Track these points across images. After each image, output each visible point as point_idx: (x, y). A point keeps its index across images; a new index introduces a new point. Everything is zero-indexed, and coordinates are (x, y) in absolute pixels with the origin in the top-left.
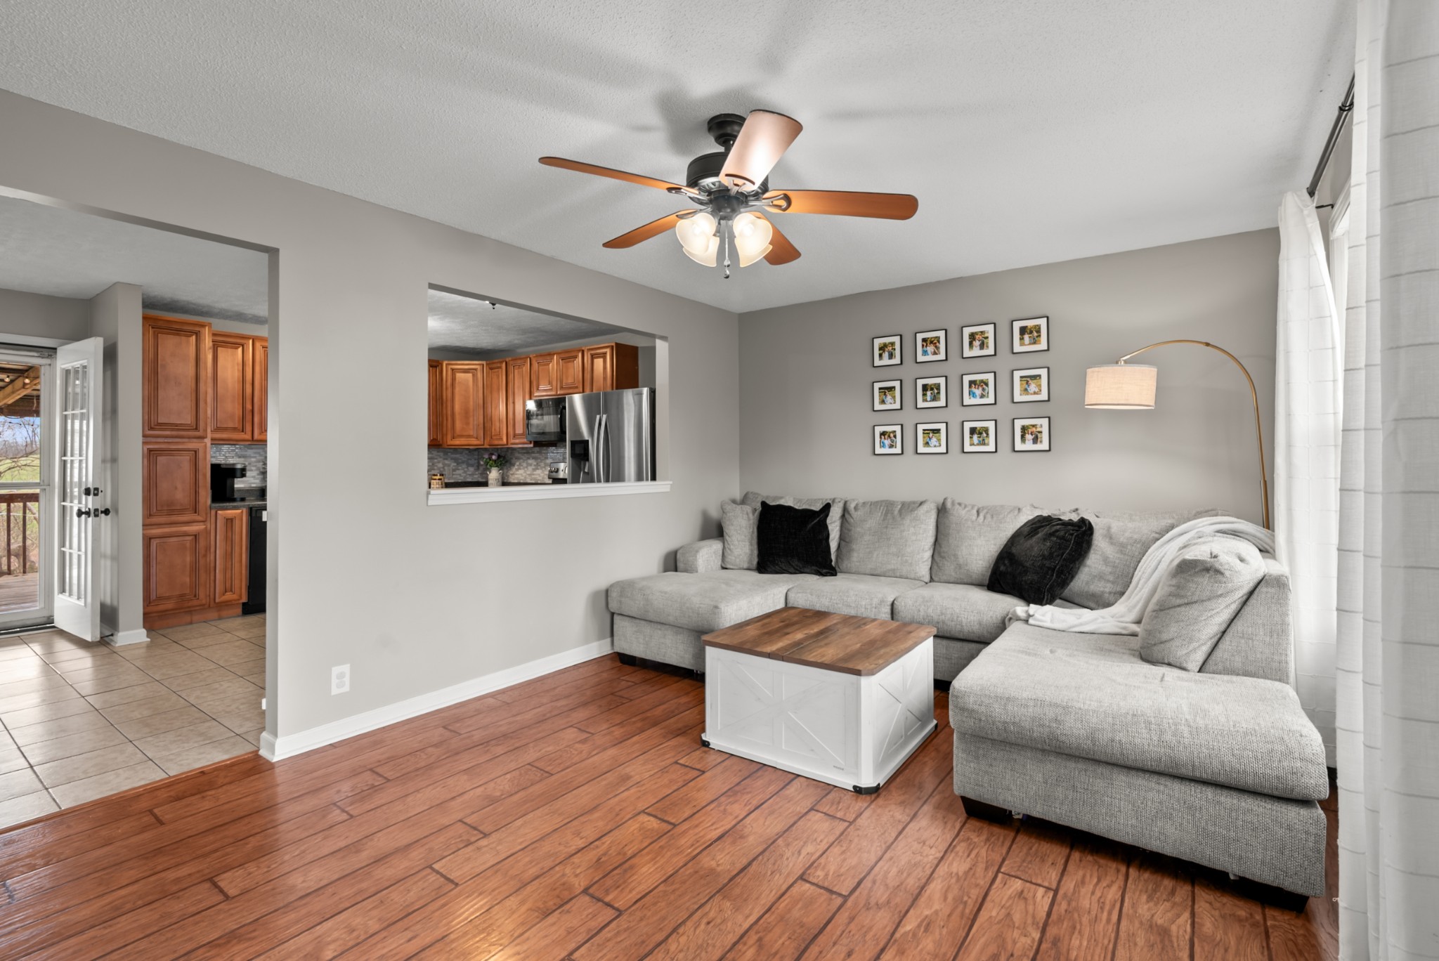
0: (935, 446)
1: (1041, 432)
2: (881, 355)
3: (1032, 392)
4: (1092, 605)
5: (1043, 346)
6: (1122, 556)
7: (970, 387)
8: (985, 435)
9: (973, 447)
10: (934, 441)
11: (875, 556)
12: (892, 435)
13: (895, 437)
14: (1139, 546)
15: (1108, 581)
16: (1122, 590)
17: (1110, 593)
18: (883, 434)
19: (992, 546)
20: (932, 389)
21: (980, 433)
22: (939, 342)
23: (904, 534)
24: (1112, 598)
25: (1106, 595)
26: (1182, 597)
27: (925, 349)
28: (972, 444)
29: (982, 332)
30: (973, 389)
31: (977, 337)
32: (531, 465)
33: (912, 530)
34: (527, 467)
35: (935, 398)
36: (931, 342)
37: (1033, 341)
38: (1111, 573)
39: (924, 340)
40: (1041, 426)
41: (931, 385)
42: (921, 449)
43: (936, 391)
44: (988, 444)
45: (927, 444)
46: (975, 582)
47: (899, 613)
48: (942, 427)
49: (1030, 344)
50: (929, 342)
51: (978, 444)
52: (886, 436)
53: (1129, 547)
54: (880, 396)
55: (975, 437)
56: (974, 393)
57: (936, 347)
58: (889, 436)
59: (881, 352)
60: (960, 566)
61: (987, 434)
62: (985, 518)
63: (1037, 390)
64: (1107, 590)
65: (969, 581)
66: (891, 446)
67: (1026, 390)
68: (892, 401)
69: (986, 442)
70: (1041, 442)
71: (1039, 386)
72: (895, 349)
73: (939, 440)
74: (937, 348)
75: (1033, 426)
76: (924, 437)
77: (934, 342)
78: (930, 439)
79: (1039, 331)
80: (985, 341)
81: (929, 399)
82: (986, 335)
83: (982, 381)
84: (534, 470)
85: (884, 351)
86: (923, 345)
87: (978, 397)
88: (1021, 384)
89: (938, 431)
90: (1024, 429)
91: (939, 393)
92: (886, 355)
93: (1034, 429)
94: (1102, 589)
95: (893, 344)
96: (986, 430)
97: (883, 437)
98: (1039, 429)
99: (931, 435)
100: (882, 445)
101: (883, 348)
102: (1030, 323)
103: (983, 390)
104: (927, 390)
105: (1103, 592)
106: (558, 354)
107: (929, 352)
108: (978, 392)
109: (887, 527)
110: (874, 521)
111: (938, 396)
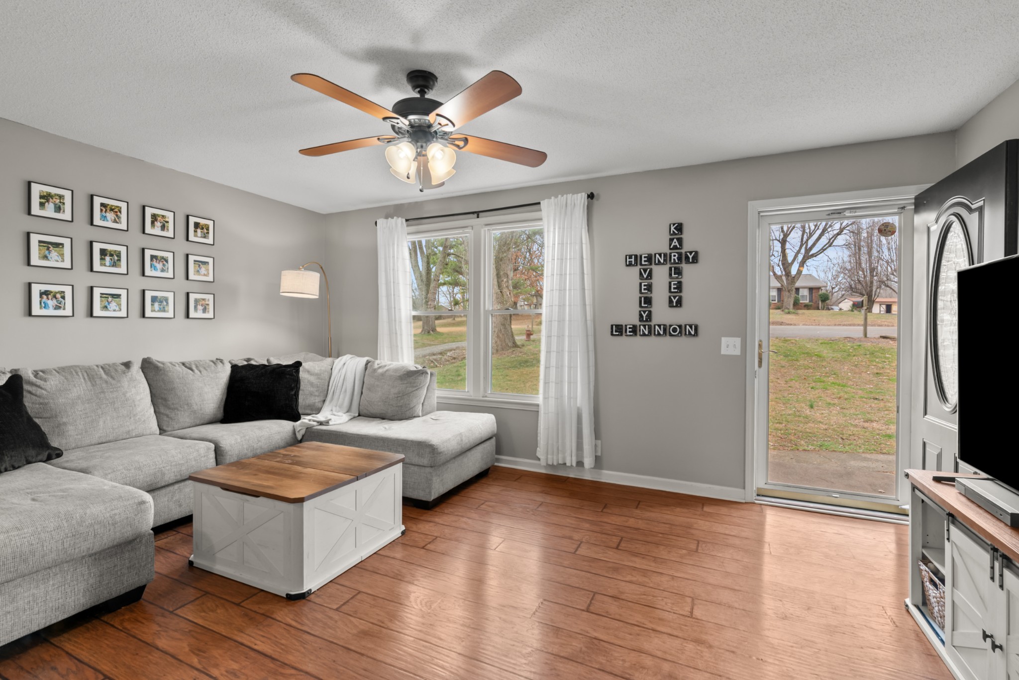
0: (114, 311)
1: (208, 305)
2: (42, 205)
3: (202, 273)
4: (309, 412)
5: (210, 241)
6: (320, 381)
7: (152, 260)
8: (165, 303)
9: (154, 313)
10: (113, 305)
11: (101, 423)
12: (58, 296)
13: (63, 298)
14: (326, 373)
15: (315, 396)
16: (324, 399)
17: (318, 402)
18: (46, 293)
19: (217, 391)
20: (111, 255)
21: (161, 302)
22: (120, 212)
23: (128, 395)
24: (319, 405)
25: (317, 404)
27: (104, 214)
28: (153, 311)
29: (163, 216)
30: (154, 263)
31: (159, 219)
33: (133, 391)
35: (114, 264)
36: (112, 210)
37: (203, 235)
38: (316, 391)
39: (103, 205)
40: (209, 300)
41: (111, 251)
42: (97, 311)
43: (116, 258)
44: (168, 312)
45: (105, 308)
46: (205, 422)
48: (123, 293)
49: (201, 237)
50: (108, 208)
51: (159, 311)
52: (50, 297)
53: (322, 375)
54: (41, 250)
55: (156, 305)
56: (155, 267)
57: (117, 215)
58: (55, 297)
59: (43, 201)
60: (195, 412)
61: (167, 303)
62: (200, 372)
63: (206, 273)
64: (317, 401)
65: (202, 422)
66: (57, 308)
67: (198, 271)
68: (60, 259)
69: (166, 309)
70: (208, 312)
71: (208, 270)
72: (64, 204)
73: (119, 305)
74: (119, 218)
75: (204, 300)
76: (101, 301)
77: (116, 211)
78: (109, 303)
79: (208, 229)
80: (166, 224)
81: (108, 263)
82: (167, 220)
83: (163, 258)
85: (48, 201)
86: (101, 210)
87: (159, 270)
88: (195, 267)
89: (118, 296)
90: (196, 301)
91: (119, 260)
92: (50, 206)
93: (204, 302)
94: (314, 401)
95: (60, 197)
96: (166, 300)
97: (45, 297)
98: (207, 303)
99: (110, 299)
100: (43, 306)
101: (46, 198)
102: (202, 222)
103: (164, 265)
104: (106, 255)
105: (315, 403)
107: (109, 218)
108: (159, 266)
109: (103, 392)
110: (80, 388)
111: (117, 263)
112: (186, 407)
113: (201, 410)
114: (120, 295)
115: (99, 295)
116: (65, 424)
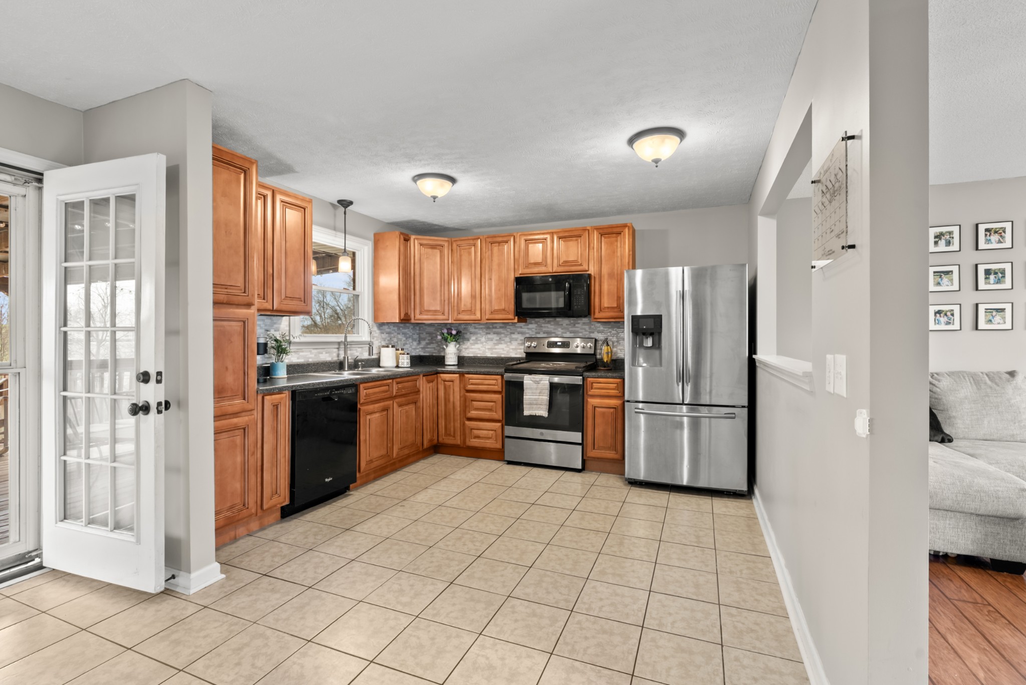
0: (999, 323)
2: (936, 243)
10: (998, 318)
12: (949, 314)
13: (953, 315)
18: (939, 312)
22: (1004, 232)
27: (988, 238)
32: (516, 340)
34: (510, 342)
35: (998, 281)
36: (996, 232)
39: (987, 230)
41: (995, 270)
43: (1000, 275)
48: (1008, 307)
50: (993, 231)
52: (942, 315)
54: (934, 279)
57: (1001, 236)
58: (946, 315)
59: (937, 240)
66: (948, 323)
68: (949, 283)
72: (953, 238)
73: (1004, 318)
74: (1003, 237)
76: (986, 316)
77: (1000, 232)
78: (993, 317)
81: (992, 281)
85: (940, 239)
86: (986, 235)
89: (1003, 310)
91: (1004, 277)
92: (942, 243)
95: (950, 233)
97: (938, 315)
99: (994, 313)
100: (937, 322)
101: (939, 237)
104: (990, 274)
106: (554, 232)
107: (993, 241)
110: (966, 390)
111: (1002, 280)
114: (1005, 309)
115: (984, 310)
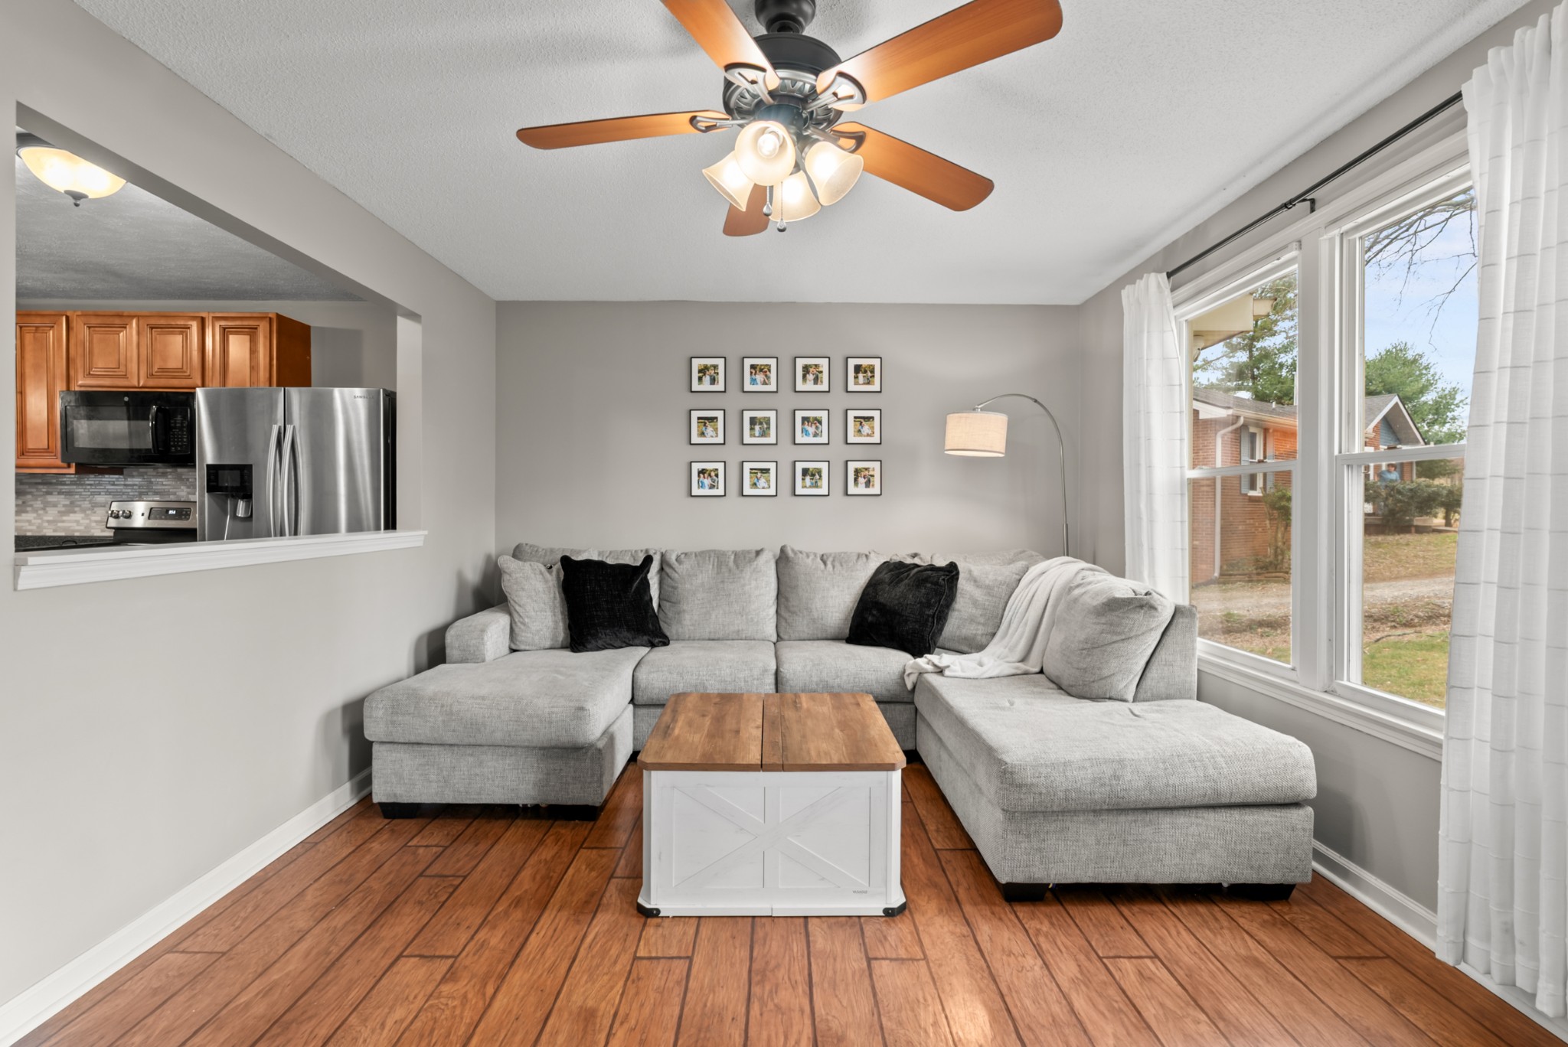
0: (763, 488)
1: (872, 476)
2: (700, 379)
3: (865, 433)
4: (965, 649)
5: (876, 387)
6: (990, 599)
7: (803, 423)
8: (817, 477)
9: (805, 489)
10: (762, 482)
11: (713, 616)
12: (713, 474)
13: (717, 476)
14: (1004, 587)
15: (979, 623)
16: (993, 631)
17: (982, 635)
18: (702, 472)
19: (848, 596)
20: (761, 423)
21: (813, 475)
22: (770, 371)
23: (747, 588)
24: (984, 640)
25: (979, 638)
26: (1120, 634)
27: (753, 377)
28: (804, 487)
29: (816, 365)
30: (806, 427)
31: (811, 370)
33: (754, 583)
35: (764, 434)
36: (761, 370)
37: (866, 381)
38: (981, 615)
39: (753, 367)
40: (874, 470)
41: (760, 418)
42: (747, 491)
43: (765, 426)
44: (821, 487)
45: (754, 485)
46: (829, 637)
47: (787, 681)
48: (772, 466)
49: (864, 384)
50: (758, 370)
51: (810, 487)
52: (706, 475)
53: (996, 589)
54: (698, 427)
55: (808, 478)
56: (807, 431)
57: (766, 376)
58: (710, 475)
59: (701, 375)
60: (814, 621)
61: (820, 476)
62: (834, 567)
63: (870, 432)
64: (980, 632)
65: (824, 636)
66: (712, 487)
67: (859, 431)
68: (714, 434)
69: (819, 484)
70: (873, 485)
71: (872, 428)
72: (718, 374)
73: (768, 481)
74: (768, 377)
75: (866, 469)
76: (751, 478)
77: (764, 370)
78: (758, 479)
79: (872, 372)
80: (820, 375)
81: (757, 434)
82: (820, 369)
83: (815, 419)
84: (62, 513)
85: (705, 374)
86: (751, 373)
87: (811, 435)
88: (855, 425)
89: (767, 471)
90: (857, 472)
91: (769, 428)
92: (706, 379)
93: (867, 473)
94: (974, 632)
95: (715, 367)
96: (819, 472)
97: (702, 475)
98: (871, 473)
99: (759, 475)
100: (701, 485)
101: (703, 370)
102: (864, 362)
103: (817, 428)
104: (755, 424)
105: (975, 635)
106: (138, 317)
107: (758, 381)
108: (811, 430)
109: (723, 582)
110: (706, 575)
111: (767, 432)
112: (805, 613)
113: (822, 619)
114: (769, 470)
115: (749, 471)
116: (684, 611)
